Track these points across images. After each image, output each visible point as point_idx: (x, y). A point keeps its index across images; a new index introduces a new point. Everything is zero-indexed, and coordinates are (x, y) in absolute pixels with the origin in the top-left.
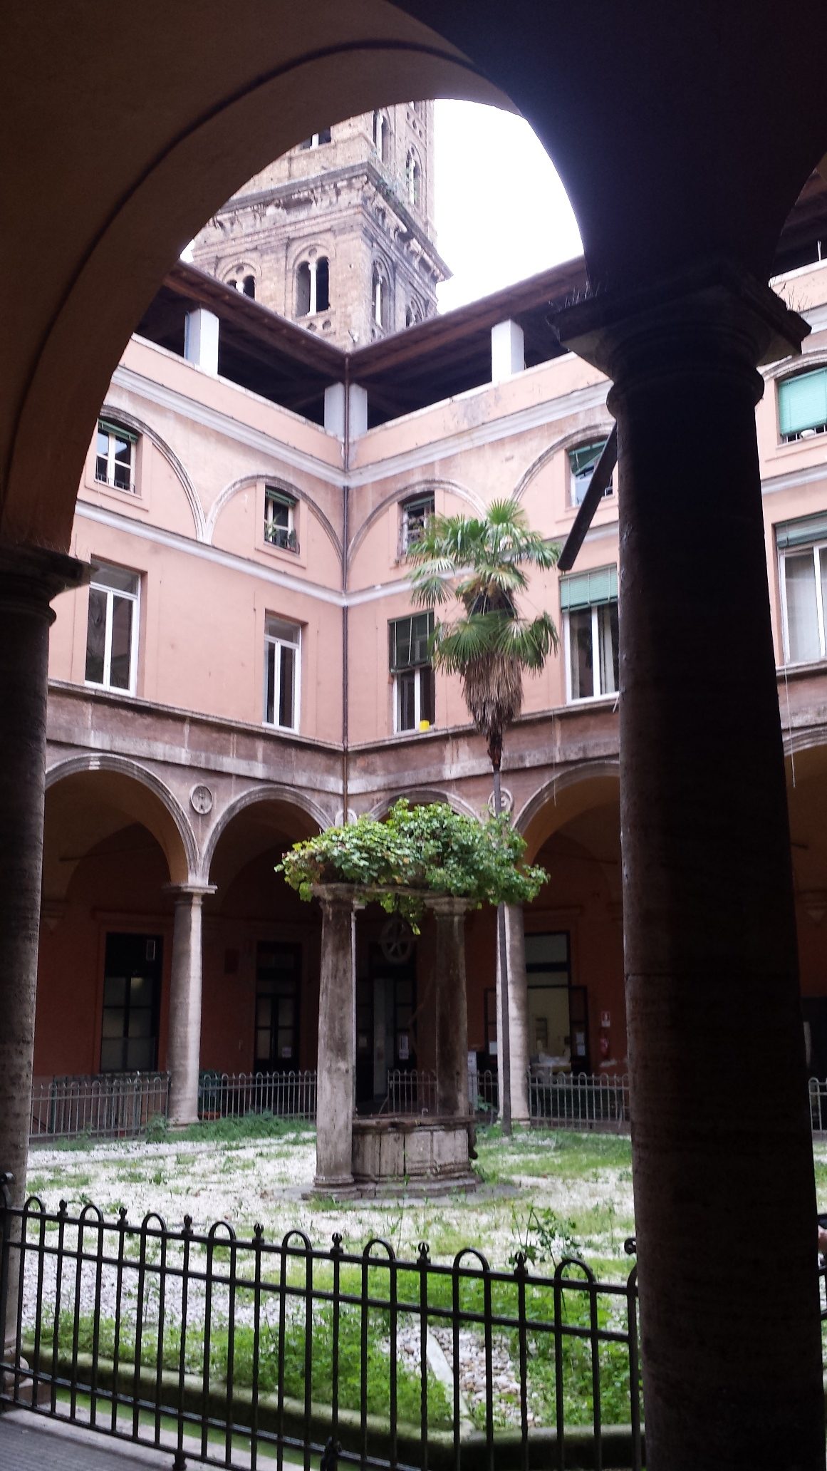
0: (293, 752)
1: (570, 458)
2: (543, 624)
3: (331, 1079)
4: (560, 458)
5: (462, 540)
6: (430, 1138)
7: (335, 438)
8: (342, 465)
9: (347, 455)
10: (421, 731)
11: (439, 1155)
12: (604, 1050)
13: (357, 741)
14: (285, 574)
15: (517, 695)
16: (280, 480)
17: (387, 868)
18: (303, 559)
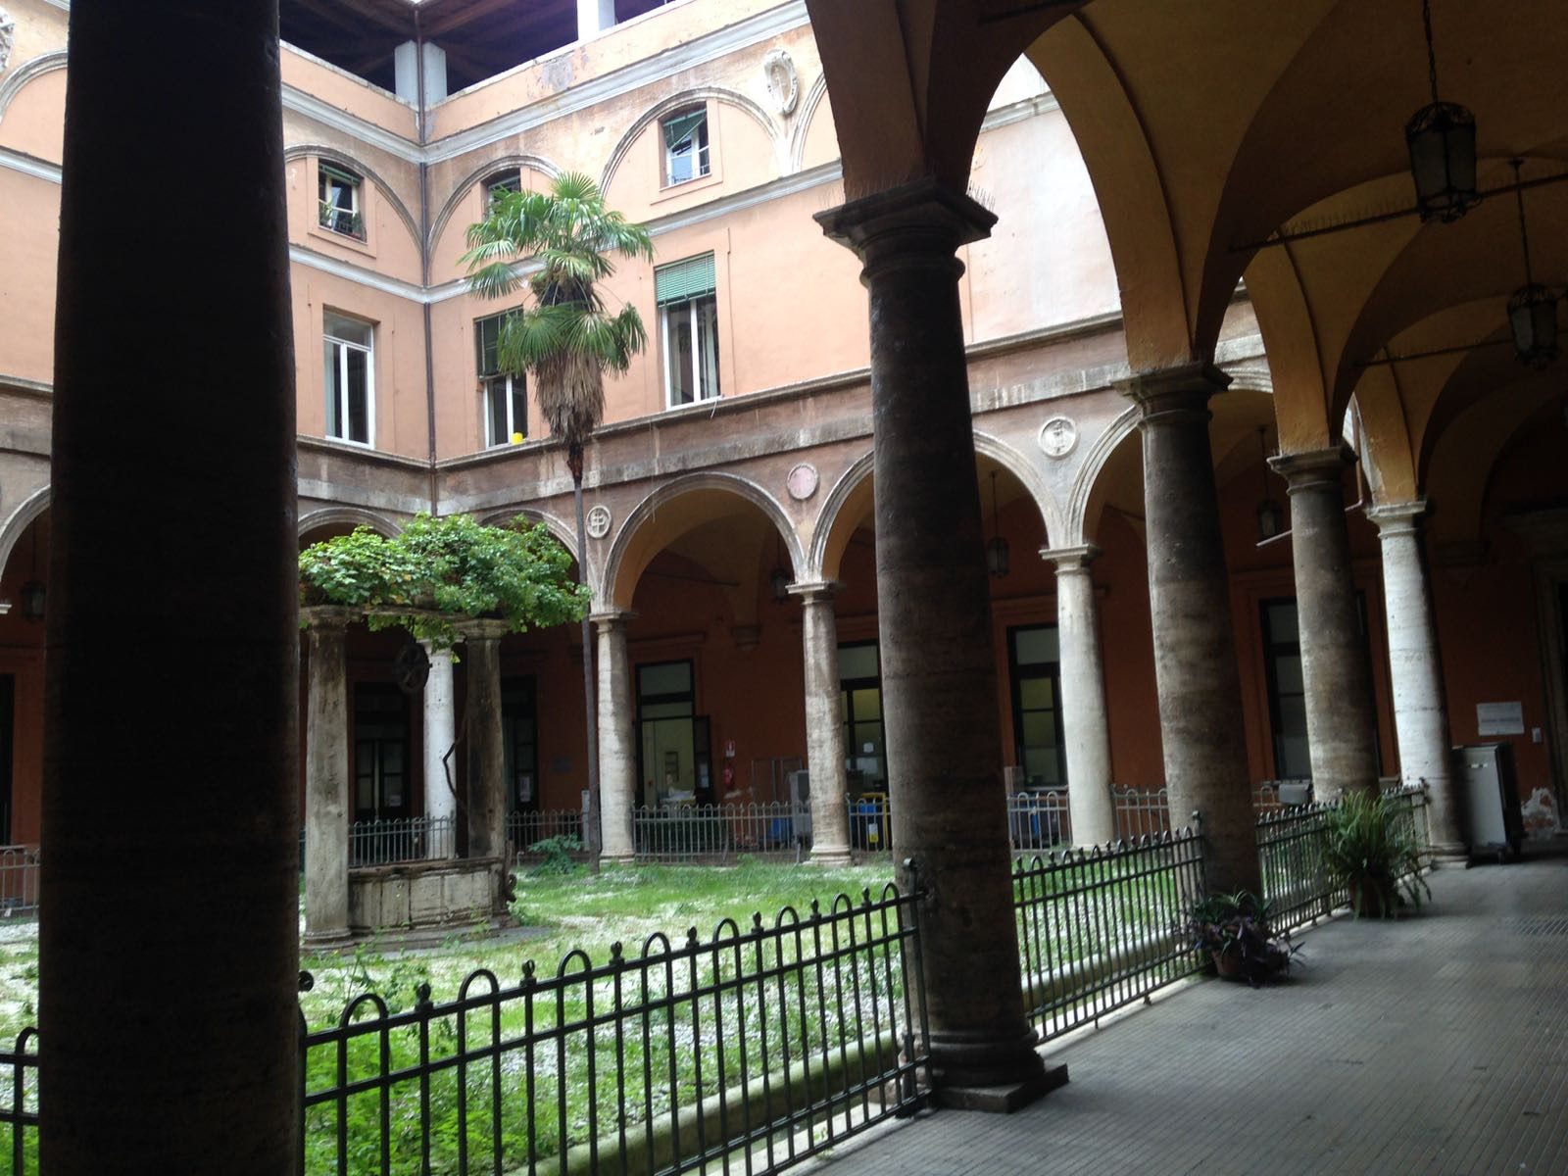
0: (367, 469)
1: (665, 130)
2: (629, 318)
3: (319, 824)
4: (653, 130)
5: (527, 219)
6: (439, 882)
7: (407, 106)
8: (416, 137)
9: (423, 127)
10: (514, 444)
11: (452, 900)
12: (728, 780)
13: (445, 457)
14: (346, 263)
15: (597, 399)
16: (337, 153)
17: (382, 588)
18: (371, 246)
